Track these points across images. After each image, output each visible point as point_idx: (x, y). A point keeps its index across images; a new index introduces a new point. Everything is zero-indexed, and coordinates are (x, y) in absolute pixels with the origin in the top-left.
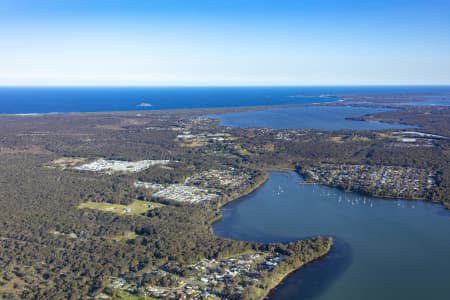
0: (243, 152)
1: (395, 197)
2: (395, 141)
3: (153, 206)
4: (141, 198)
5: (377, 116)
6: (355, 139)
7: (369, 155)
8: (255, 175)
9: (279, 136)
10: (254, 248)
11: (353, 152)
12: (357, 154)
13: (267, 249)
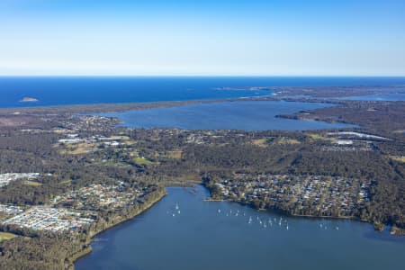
0: (141, 160)
1: (317, 217)
2: (328, 144)
5: (313, 113)
6: (282, 141)
7: (295, 162)
8: (149, 190)
9: (191, 139)
11: (276, 158)
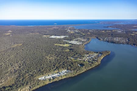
0: (84, 34)
1: (120, 43)
2: (117, 32)
3: (70, 45)
4: (67, 43)
5: (111, 26)
6: (108, 31)
7: (112, 35)
8: (88, 39)
9: (90, 31)
10: (95, 52)
12: (109, 35)
13: (98, 53)
